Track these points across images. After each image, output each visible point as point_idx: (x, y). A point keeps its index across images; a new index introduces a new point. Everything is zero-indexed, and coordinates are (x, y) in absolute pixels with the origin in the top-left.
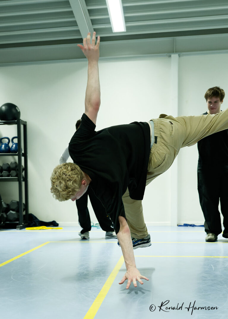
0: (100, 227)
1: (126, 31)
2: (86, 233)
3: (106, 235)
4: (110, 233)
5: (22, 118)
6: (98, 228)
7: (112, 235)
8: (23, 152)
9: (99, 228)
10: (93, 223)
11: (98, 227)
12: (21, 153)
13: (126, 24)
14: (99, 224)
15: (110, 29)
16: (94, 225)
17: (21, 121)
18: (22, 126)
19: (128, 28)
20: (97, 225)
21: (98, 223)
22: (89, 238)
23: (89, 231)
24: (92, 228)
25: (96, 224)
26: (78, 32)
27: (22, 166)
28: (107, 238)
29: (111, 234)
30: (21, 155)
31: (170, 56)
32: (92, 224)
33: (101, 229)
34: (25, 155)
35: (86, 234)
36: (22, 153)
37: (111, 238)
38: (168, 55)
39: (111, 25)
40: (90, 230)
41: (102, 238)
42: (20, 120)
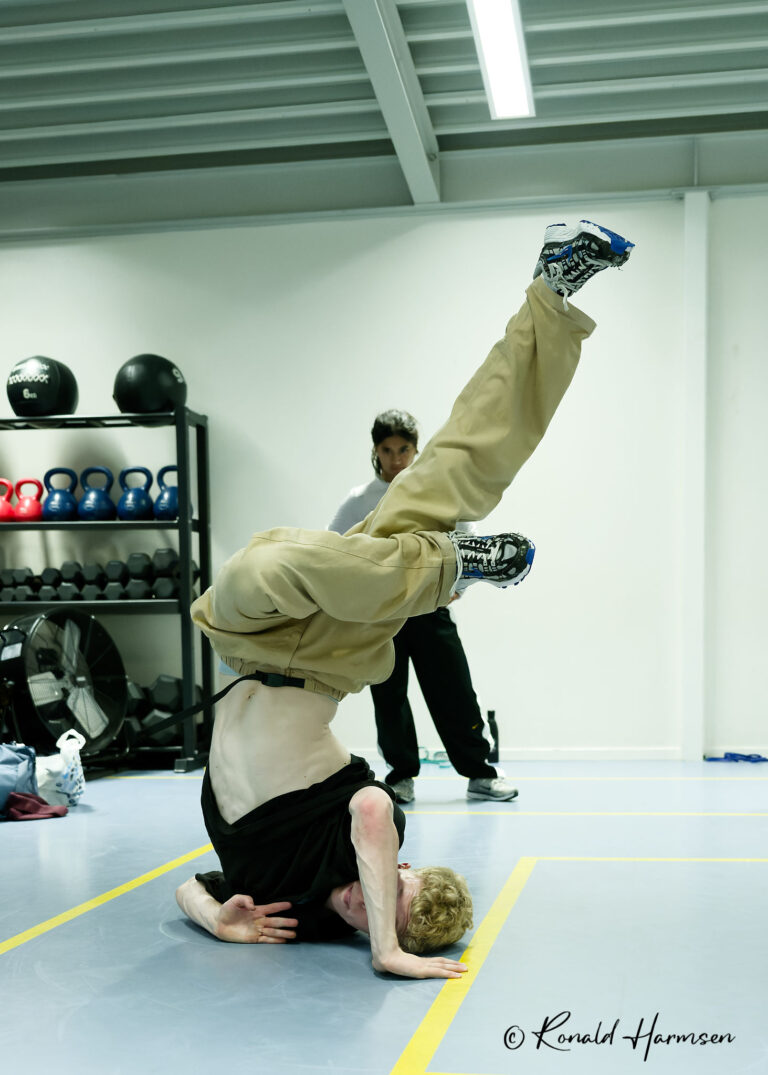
0: (449, 763)
1: (533, 114)
2: (404, 782)
3: (469, 791)
4: (484, 782)
5: (194, 402)
6: (441, 767)
7: (489, 789)
8: (196, 516)
9: (448, 767)
10: (427, 752)
11: (441, 764)
12: (190, 522)
13: (535, 91)
14: (446, 755)
15: (483, 110)
16: (431, 758)
17: (187, 414)
18: (192, 432)
19: (541, 105)
20: (439, 759)
21: (444, 750)
22: (413, 799)
23: (414, 778)
24: (423, 768)
25: (437, 754)
26: (377, 117)
27: (194, 563)
28: (472, 801)
29: (486, 785)
30: (190, 527)
31: (681, 198)
32: (422, 755)
33: (453, 770)
34: (203, 526)
35: (405, 786)
36: (194, 521)
37: (485, 800)
38: (673, 193)
39: (484, 94)
40: (416, 773)
41: (458, 801)
42: (187, 409)
